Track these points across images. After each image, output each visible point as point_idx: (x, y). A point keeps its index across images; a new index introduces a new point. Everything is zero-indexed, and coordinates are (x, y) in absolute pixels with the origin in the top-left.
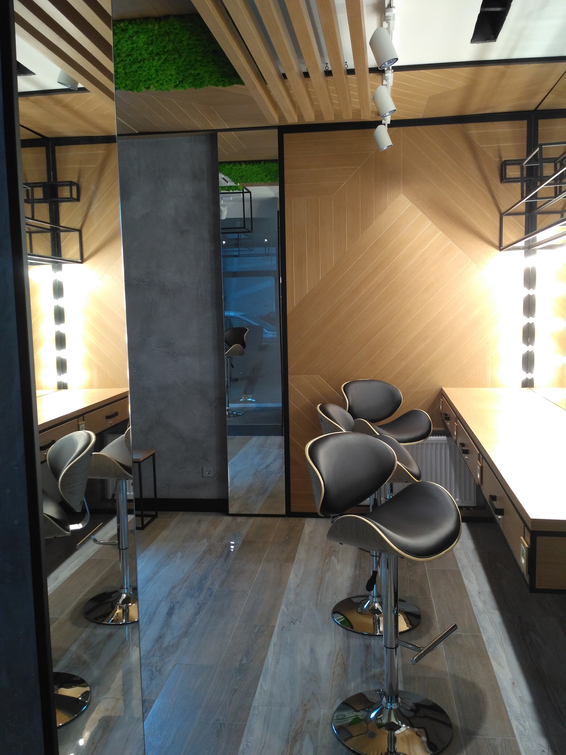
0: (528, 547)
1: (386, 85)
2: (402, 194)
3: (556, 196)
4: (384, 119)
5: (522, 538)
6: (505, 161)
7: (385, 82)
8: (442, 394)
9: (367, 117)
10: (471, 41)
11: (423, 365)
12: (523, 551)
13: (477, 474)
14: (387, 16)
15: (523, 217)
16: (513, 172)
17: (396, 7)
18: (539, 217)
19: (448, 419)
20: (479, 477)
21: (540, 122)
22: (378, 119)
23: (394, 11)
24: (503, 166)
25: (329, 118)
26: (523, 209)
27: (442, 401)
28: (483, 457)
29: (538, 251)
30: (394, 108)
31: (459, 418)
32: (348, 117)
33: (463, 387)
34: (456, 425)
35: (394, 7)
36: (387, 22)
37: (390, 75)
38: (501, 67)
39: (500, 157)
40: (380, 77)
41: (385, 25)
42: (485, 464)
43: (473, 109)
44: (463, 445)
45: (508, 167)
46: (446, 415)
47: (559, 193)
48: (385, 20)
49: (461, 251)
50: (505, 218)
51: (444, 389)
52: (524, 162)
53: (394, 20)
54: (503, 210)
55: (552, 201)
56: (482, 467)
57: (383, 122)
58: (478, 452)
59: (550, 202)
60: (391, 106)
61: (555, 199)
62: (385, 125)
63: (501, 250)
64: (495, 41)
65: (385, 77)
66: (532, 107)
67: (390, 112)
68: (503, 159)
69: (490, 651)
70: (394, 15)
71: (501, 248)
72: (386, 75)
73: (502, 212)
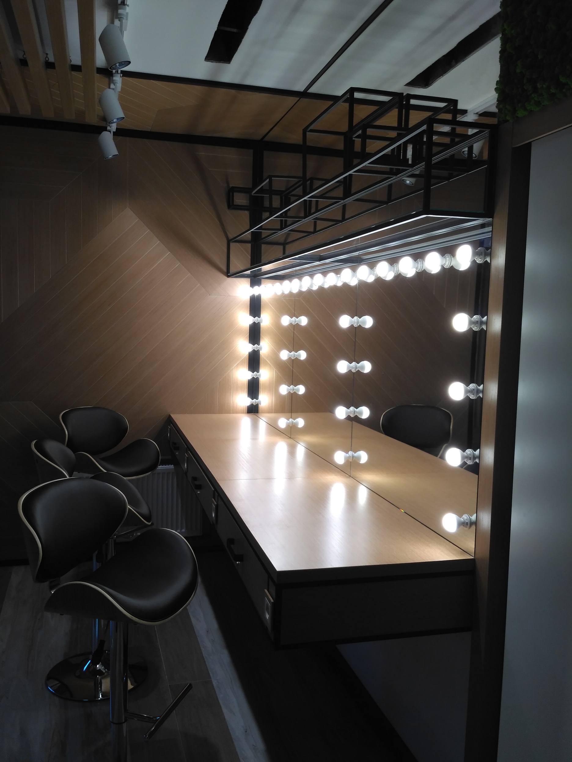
0: (273, 601)
1: (113, 89)
2: (128, 208)
3: (281, 229)
4: (109, 125)
5: (266, 591)
6: (232, 187)
7: (112, 86)
8: (170, 421)
9: (92, 120)
10: (205, 59)
11: (150, 390)
12: (267, 605)
13: (212, 513)
14: (119, 14)
15: (249, 245)
16: (240, 199)
17: (130, 6)
18: (264, 246)
19: (177, 449)
20: (213, 516)
21: (266, 153)
22: (103, 124)
23: (128, 9)
24: (231, 192)
25: (48, 114)
26: (249, 237)
27: (170, 429)
28: (219, 495)
29: (262, 280)
30: (122, 115)
31: (190, 449)
32: (70, 116)
33: (191, 413)
34: (187, 456)
35: (128, 5)
36: (119, 20)
37: (118, 79)
38: (233, 92)
39: (228, 183)
40: (107, 79)
41: (117, 22)
42: (220, 502)
43: (202, 129)
44: (195, 479)
45: (236, 194)
46: (175, 444)
47: (285, 226)
48: (117, 18)
49: (190, 274)
50: (232, 245)
51: (172, 416)
52: (253, 191)
53: (127, 19)
54: (231, 236)
55: (278, 233)
56: (217, 506)
57: (108, 128)
58: (213, 489)
59: (276, 234)
60: (120, 113)
61: (280, 232)
62: (110, 132)
63: (228, 276)
64: (229, 63)
65: (113, 80)
66: (259, 137)
67: (118, 119)
68: (231, 186)
69: (220, 696)
70: (127, 13)
71: (229, 274)
72: (114, 78)
73: (230, 239)
